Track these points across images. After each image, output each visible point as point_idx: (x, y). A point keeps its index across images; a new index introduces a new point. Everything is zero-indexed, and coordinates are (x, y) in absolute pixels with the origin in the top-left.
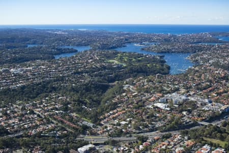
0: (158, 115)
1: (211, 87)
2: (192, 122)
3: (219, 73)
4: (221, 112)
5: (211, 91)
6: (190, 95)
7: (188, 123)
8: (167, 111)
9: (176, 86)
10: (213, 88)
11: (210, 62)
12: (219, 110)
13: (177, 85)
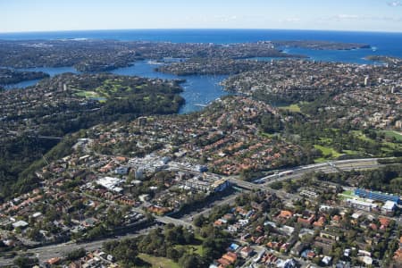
0: (92, 204)
1: (223, 137)
2: (144, 219)
3: (250, 111)
4: (208, 193)
5: (219, 146)
6: (175, 157)
7: (137, 220)
8: (116, 193)
9: (161, 140)
10: (226, 140)
11: (252, 89)
12: (208, 189)
13: (163, 137)
